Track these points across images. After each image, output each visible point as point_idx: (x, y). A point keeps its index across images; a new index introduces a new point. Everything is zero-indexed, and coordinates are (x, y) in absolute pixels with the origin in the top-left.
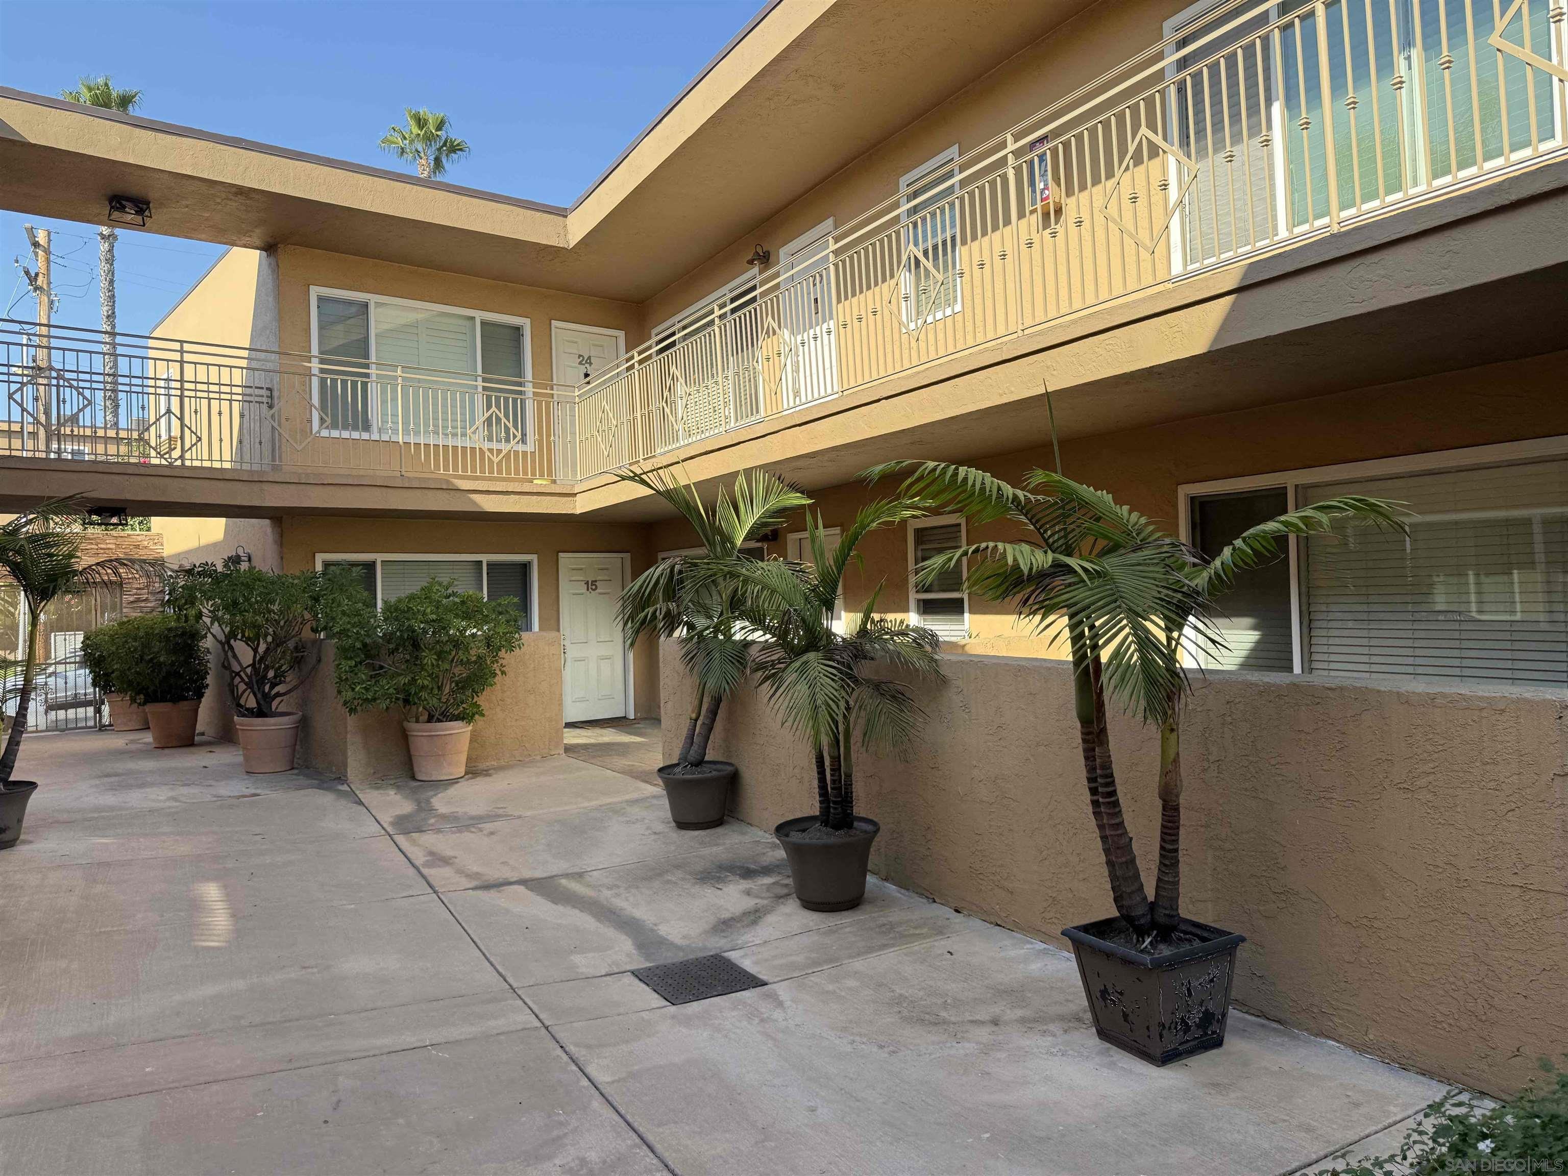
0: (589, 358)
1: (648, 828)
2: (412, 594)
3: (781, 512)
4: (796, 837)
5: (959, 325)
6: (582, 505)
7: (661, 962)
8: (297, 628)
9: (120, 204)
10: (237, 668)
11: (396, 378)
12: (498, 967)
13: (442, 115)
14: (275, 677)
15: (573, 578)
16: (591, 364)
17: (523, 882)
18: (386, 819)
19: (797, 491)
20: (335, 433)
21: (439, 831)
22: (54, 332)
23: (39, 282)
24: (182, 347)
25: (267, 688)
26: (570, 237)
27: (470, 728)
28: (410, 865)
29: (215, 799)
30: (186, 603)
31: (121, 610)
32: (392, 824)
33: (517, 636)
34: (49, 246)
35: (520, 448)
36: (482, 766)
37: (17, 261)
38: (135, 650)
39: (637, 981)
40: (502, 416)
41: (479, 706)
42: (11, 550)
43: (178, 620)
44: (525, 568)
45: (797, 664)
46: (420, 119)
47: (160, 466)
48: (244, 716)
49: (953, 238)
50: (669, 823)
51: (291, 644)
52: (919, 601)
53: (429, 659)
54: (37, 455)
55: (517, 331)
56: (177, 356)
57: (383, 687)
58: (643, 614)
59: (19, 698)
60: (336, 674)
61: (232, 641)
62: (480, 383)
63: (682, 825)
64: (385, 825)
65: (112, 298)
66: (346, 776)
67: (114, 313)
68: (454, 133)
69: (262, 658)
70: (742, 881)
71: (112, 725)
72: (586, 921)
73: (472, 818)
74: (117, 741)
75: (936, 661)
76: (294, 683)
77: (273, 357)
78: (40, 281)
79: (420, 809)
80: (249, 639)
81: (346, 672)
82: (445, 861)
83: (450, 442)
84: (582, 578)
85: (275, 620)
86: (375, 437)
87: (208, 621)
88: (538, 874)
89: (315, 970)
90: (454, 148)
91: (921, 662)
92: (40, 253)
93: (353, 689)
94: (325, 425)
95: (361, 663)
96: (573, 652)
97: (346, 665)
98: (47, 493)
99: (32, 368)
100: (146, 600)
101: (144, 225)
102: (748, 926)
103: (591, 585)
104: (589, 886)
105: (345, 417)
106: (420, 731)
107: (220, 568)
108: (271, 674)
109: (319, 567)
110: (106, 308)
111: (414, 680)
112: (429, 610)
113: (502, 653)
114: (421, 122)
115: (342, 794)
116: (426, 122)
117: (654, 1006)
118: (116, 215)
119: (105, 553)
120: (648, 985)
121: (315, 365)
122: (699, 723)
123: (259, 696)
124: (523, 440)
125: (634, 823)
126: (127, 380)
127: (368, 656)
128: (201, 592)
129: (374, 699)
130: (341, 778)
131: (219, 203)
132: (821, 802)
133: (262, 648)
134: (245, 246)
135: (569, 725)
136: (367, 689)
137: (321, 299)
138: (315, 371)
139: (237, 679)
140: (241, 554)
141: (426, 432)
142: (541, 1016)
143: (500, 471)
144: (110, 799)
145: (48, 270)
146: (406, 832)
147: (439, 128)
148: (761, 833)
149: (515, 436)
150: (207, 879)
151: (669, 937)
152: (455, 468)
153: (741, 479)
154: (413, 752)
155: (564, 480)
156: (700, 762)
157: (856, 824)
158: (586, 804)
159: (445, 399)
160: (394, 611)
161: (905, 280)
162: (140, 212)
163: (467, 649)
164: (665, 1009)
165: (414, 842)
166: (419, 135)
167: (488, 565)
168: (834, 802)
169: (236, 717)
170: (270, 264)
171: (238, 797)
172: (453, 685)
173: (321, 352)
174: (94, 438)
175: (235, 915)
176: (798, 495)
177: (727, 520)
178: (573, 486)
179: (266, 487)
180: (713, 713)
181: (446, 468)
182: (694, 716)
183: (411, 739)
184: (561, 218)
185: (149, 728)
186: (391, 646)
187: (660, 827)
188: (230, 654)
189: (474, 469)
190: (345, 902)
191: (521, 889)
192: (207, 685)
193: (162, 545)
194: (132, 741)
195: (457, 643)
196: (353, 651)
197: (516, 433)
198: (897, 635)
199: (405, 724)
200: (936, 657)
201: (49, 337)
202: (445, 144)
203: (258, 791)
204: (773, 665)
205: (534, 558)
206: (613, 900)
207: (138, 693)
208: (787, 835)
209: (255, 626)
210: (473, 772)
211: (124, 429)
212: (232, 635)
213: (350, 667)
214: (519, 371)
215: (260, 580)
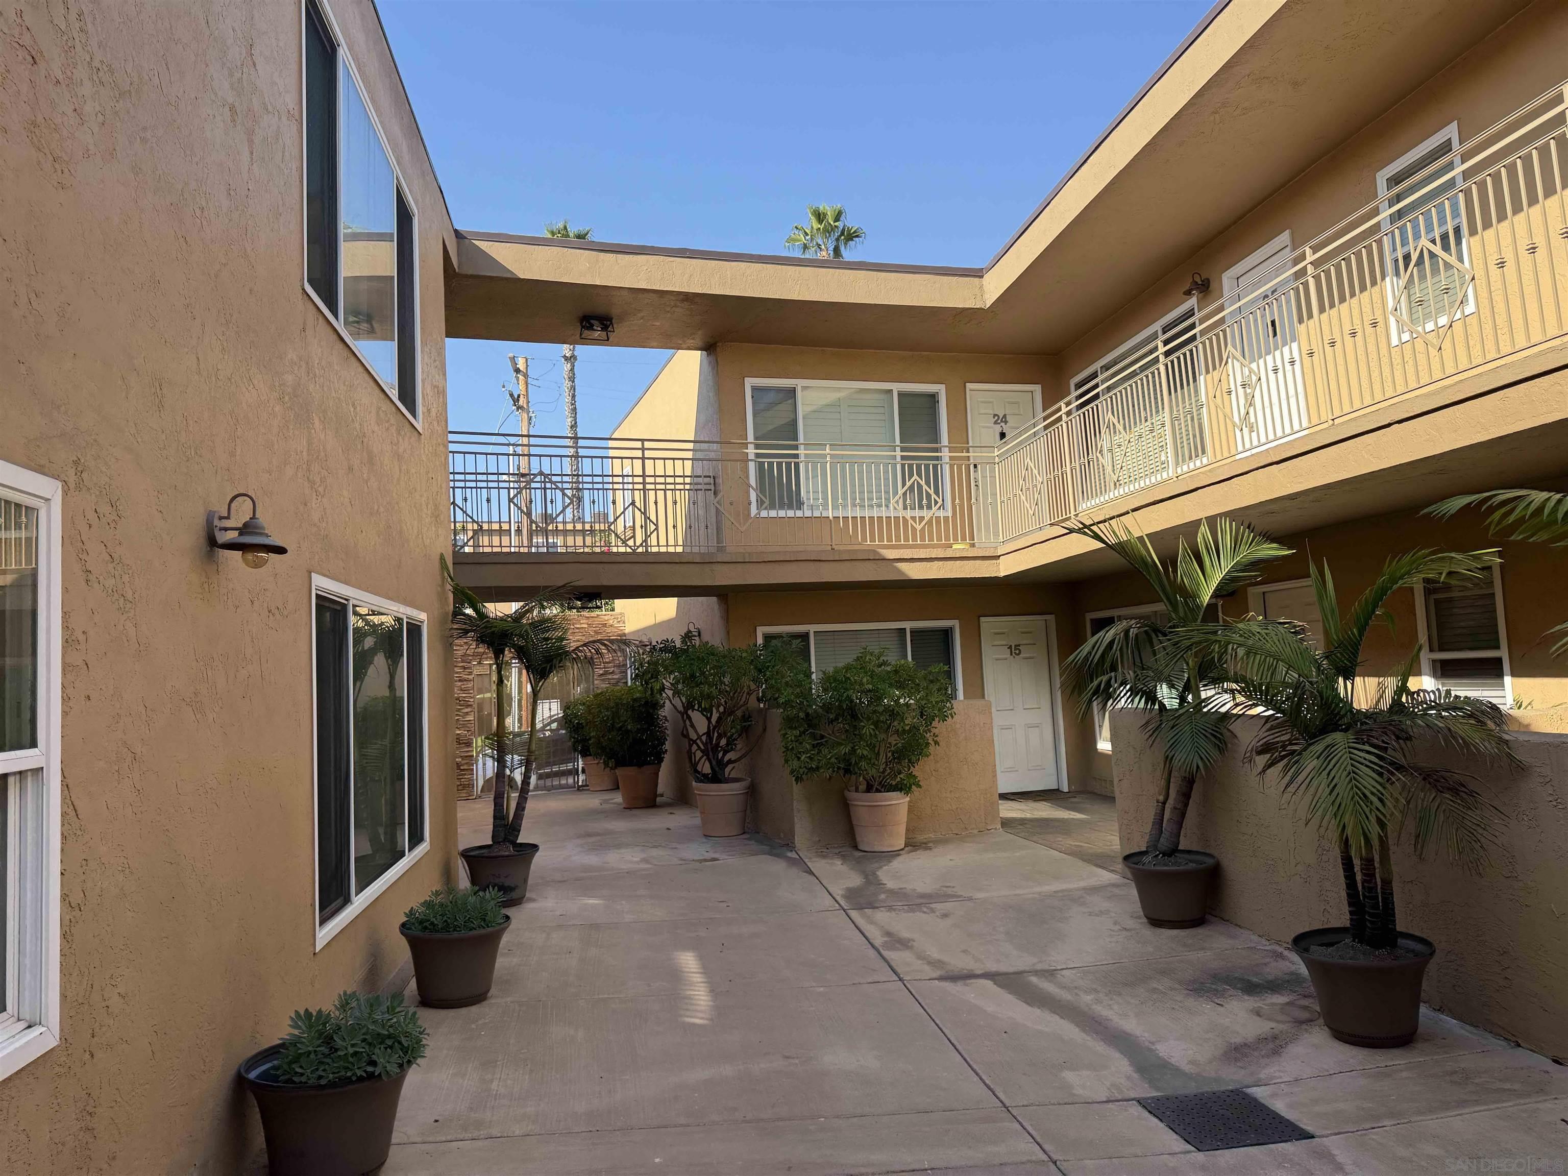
0: (1005, 416)
1: (1115, 923)
2: (849, 664)
3: (1256, 564)
4: (1318, 952)
5: (1474, 329)
6: (1006, 568)
7: (1169, 1092)
8: (743, 699)
9: (590, 323)
10: (693, 736)
11: (825, 456)
12: (984, 1077)
13: (839, 206)
14: (727, 745)
15: (996, 643)
16: (1006, 422)
17: (987, 976)
18: (838, 892)
19: (1273, 540)
20: (773, 513)
21: (890, 909)
22: (533, 441)
23: (521, 403)
24: (643, 445)
25: (720, 755)
26: (986, 296)
27: (908, 799)
28: (870, 946)
29: (680, 862)
30: (652, 677)
31: (593, 682)
32: (843, 896)
33: (948, 705)
34: (527, 370)
35: (941, 514)
36: (921, 838)
37: (504, 387)
38: (608, 718)
39: (1147, 1114)
40: (923, 483)
41: (915, 777)
42: (516, 635)
43: (645, 691)
44: (947, 634)
45: (1318, 747)
46: (819, 214)
47: (626, 553)
48: (701, 781)
49: (1457, 230)
50: (1139, 917)
51: (739, 713)
52: (1434, 661)
53: (867, 729)
54: (522, 550)
55: (933, 398)
56: (639, 454)
57: (825, 756)
58: (1096, 683)
59: (523, 768)
60: (783, 743)
61: (690, 712)
62: (898, 453)
63: (1156, 922)
64: (838, 898)
65: (574, 410)
66: (793, 843)
67: (576, 423)
68: (851, 222)
69: (714, 728)
70: (1246, 997)
71: (588, 786)
72: (1068, 1030)
73: (923, 896)
74: (592, 801)
75: (1506, 742)
76: (743, 752)
77: (715, 446)
78: (522, 401)
79: (868, 882)
80: (705, 709)
81: (792, 741)
82: (904, 944)
83: (875, 513)
84: (1004, 643)
85: (727, 691)
86: (808, 513)
87: (670, 693)
88: (1003, 968)
89: (797, 1061)
90: (850, 236)
91: (1486, 744)
92: (521, 377)
93: (799, 758)
94: (764, 506)
95: (804, 733)
96: (999, 719)
97: (792, 734)
98: (542, 583)
99: (517, 474)
100: (613, 672)
101: (608, 340)
102: (1268, 1056)
103: (1015, 650)
104: (1064, 987)
105: (781, 497)
106: (861, 801)
107: (678, 644)
108: (723, 742)
109: (760, 641)
110: (570, 420)
111: (853, 750)
112: (865, 680)
113: (934, 724)
114: (820, 217)
115: (793, 862)
116: (825, 215)
117: (1177, 1150)
118: (586, 333)
119: (580, 632)
120: (1161, 1120)
121: (751, 451)
122: (1168, 806)
123: (714, 763)
124: (943, 506)
125: (1097, 915)
126: (589, 479)
127: (810, 726)
128: (662, 665)
129: (818, 768)
130: (790, 845)
131: (668, 312)
132: (1351, 913)
133: (715, 716)
134: (689, 349)
135: (1004, 797)
136: (810, 758)
137: (755, 389)
138: (752, 457)
139: (695, 747)
140: (692, 629)
141: (854, 505)
142: (1046, 1147)
143: (923, 539)
144: (592, 860)
145: (527, 391)
146: (860, 908)
147: (837, 219)
148: (1255, 938)
149: (936, 502)
150: (686, 948)
151: (1173, 1061)
152: (881, 539)
153: (1204, 529)
154: (854, 823)
155: (985, 543)
156: (1173, 852)
157: (1401, 941)
158: (1038, 889)
159: (869, 472)
160: (831, 681)
161: (1391, 286)
162: (605, 328)
163: (902, 720)
164: (1189, 1156)
165: (872, 922)
166: (819, 228)
167: (911, 632)
168: (1371, 915)
169: (694, 783)
170: (710, 362)
171: (701, 861)
172: (889, 754)
173: (756, 438)
174: (565, 532)
175: (713, 991)
176: (1275, 545)
177: (1191, 577)
178: (996, 548)
179: (714, 566)
180: (1186, 796)
181: (873, 540)
182: (1161, 798)
183: (852, 809)
184: (977, 280)
185: (618, 788)
186: (832, 716)
187: (1130, 923)
188: (688, 722)
189: (898, 538)
190: (814, 984)
191: (988, 983)
192: (666, 750)
193: (624, 623)
194: (606, 801)
195: (894, 713)
196: (798, 721)
197: (937, 498)
198: (1445, 710)
199: (847, 793)
200: (1506, 737)
201: (529, 445)
202: (842, 233)
203: (716, 856)
204: (1284, 747)
205: (955, 624)
206: (1094, 1007)
207: (610, 758)
208: (1306, 950)
209: (709, 697)
210: (912, 845)
211: (588, 522)
212: (689, 706)
213: (795, 736)
214: (935, 437)
215: (713, 654)
